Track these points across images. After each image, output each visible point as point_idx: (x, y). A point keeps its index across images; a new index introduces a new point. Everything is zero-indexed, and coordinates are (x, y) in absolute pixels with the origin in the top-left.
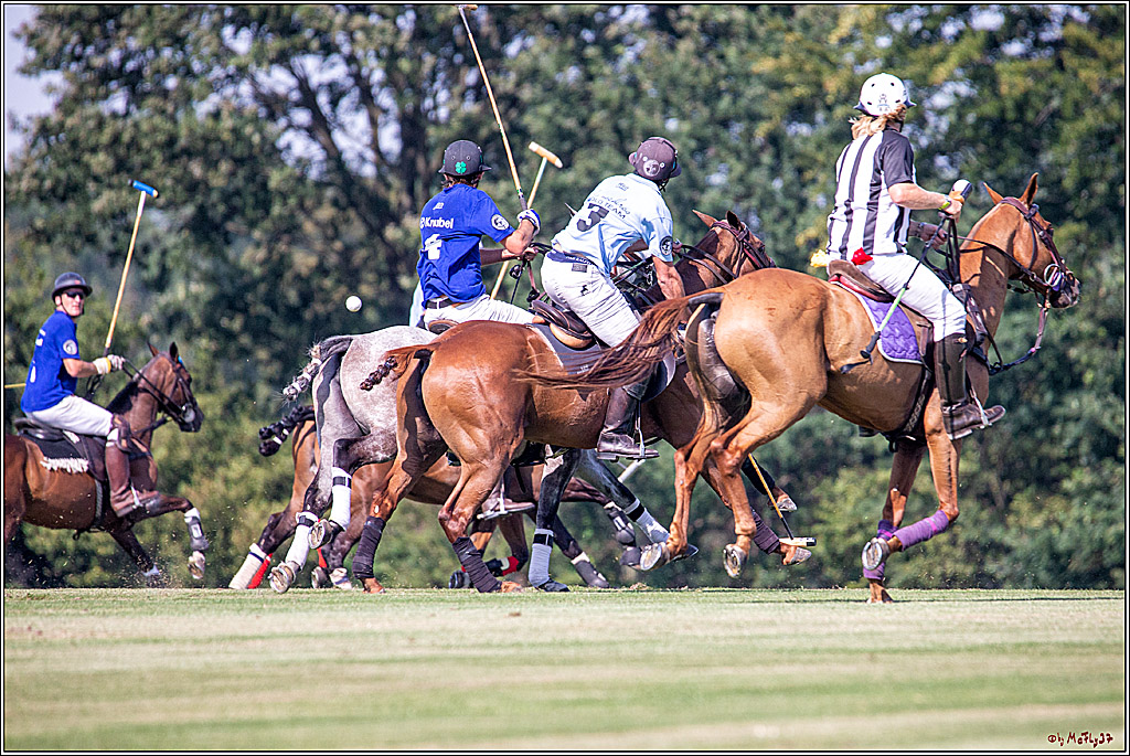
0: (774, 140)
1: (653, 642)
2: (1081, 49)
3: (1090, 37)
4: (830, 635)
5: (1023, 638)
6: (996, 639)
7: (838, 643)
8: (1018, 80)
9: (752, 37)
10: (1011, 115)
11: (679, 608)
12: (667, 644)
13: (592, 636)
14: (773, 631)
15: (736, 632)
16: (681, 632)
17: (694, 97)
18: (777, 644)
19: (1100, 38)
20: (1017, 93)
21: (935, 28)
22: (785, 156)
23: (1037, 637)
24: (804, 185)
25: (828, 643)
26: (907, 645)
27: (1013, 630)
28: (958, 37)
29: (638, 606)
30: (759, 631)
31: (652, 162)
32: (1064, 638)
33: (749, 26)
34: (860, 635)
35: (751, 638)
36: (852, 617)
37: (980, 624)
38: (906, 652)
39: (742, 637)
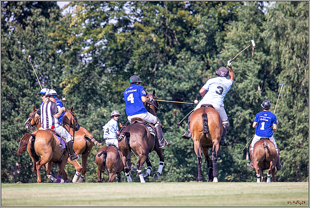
0: (53, 55)
1: (26, 199)
2: (140, 29)
3: (142, 26)
4: (76, 196)
5: (131, 196)
6: (124, 197)
7: (79, 199)
8: (122, 38)
9: (47, 26)
10: (119, 48)
11: (32, 189)
12: (30, 199)
13: (8, 197)
14: (60, 195)
15: (49, 196)
16: (34, 196)
17: (30, 43)
18: (62, 199)
19: (145, 26)
20: (121, 42)
21: (98, 24)
22: (56, 60)
23: (135, 196)
24: (61, 68)
25: (76, 199)
26: (99, 199)
27: (128, 194)
28: (104, 26)
29: (20, 188)
30: (56, 195)
31: (224, 73)
32: (142, 196)
33: (46, 23)
34: (85, 196)
35: (54, 197)
36: (82, 191)
37: (119, 193)
38: (98, 201)
39: (51, 197)
